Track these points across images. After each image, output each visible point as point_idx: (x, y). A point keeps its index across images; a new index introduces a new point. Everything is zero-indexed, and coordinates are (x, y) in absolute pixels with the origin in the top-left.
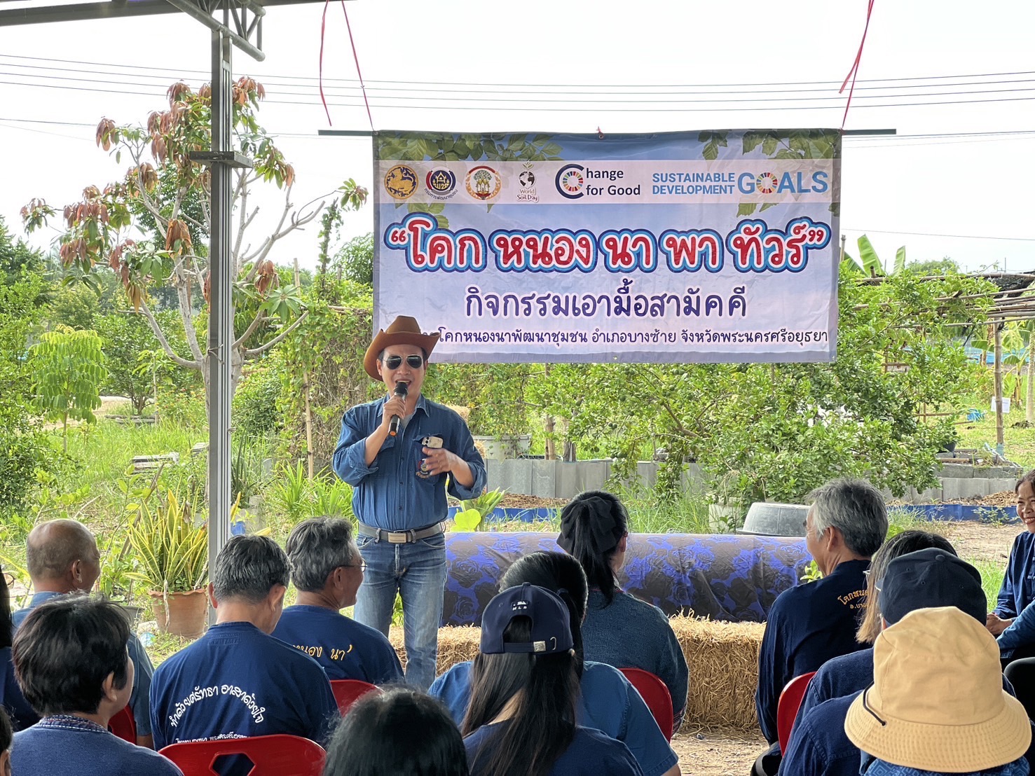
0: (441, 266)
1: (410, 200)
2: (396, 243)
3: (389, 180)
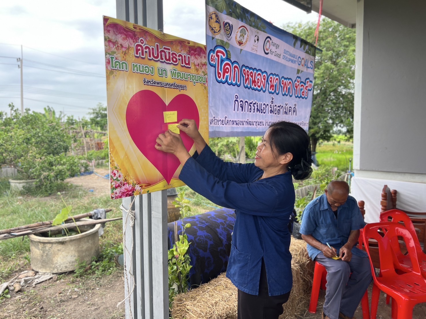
0: (226, 81)
1: (218, 37)
2: (212, 62)
3: (210, 20)
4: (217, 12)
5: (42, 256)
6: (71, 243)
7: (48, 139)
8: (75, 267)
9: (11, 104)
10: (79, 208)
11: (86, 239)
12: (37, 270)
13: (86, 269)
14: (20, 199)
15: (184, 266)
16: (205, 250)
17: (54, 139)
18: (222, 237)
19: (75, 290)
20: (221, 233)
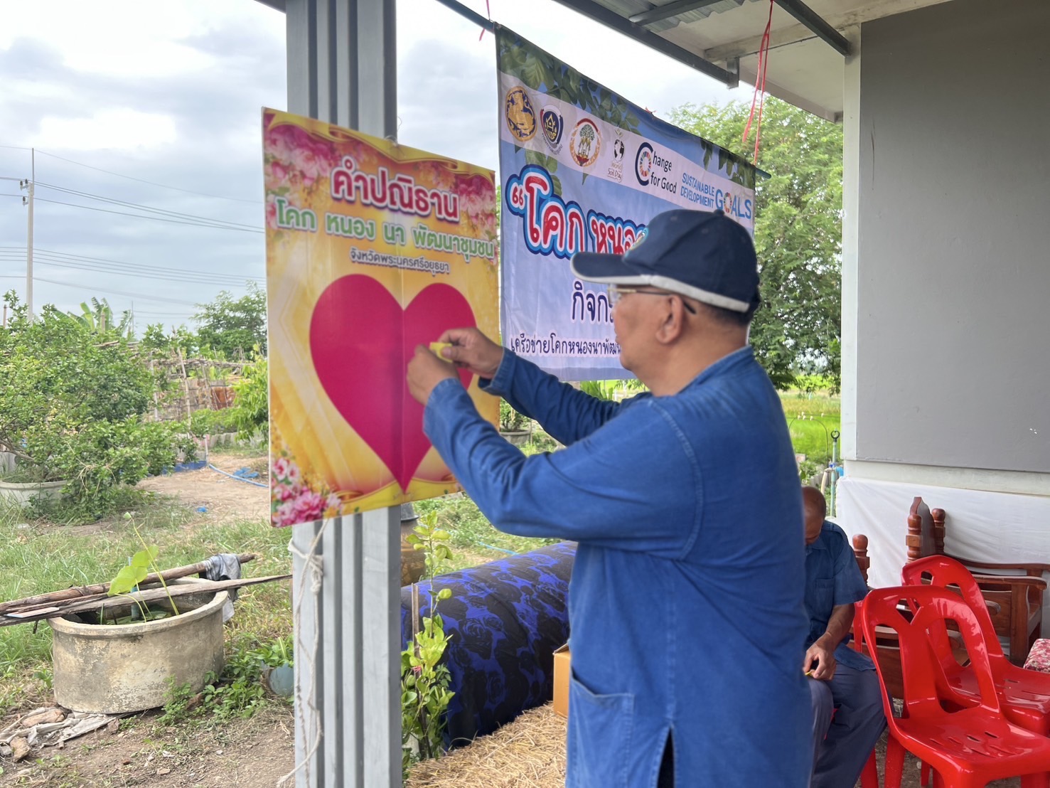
0: (553, 249)
1: (529, 145)
2: (516, 206)
3: (508, 106)
4: (527, 88)
5: (83, 670)
6: (154, 639)
7: (98, 380)
8: (164, 697)
9: (10, 293)
10: (171, 553)
11: (191, 627)
12: (69, 706)
13: (190, 703)
14: (23, 530)
15: (434, 692)
16: (485, 655)
17: (114, 380)
18: (526, 624)
19: (165, 756)
20: (525, 612)
